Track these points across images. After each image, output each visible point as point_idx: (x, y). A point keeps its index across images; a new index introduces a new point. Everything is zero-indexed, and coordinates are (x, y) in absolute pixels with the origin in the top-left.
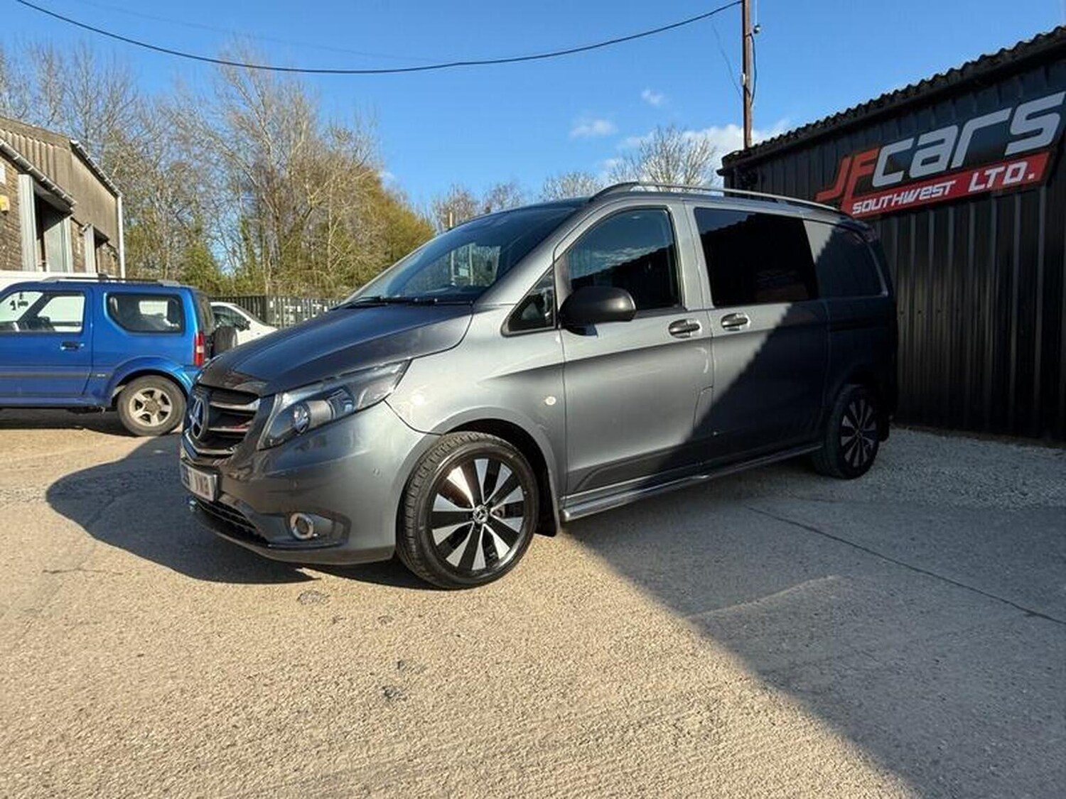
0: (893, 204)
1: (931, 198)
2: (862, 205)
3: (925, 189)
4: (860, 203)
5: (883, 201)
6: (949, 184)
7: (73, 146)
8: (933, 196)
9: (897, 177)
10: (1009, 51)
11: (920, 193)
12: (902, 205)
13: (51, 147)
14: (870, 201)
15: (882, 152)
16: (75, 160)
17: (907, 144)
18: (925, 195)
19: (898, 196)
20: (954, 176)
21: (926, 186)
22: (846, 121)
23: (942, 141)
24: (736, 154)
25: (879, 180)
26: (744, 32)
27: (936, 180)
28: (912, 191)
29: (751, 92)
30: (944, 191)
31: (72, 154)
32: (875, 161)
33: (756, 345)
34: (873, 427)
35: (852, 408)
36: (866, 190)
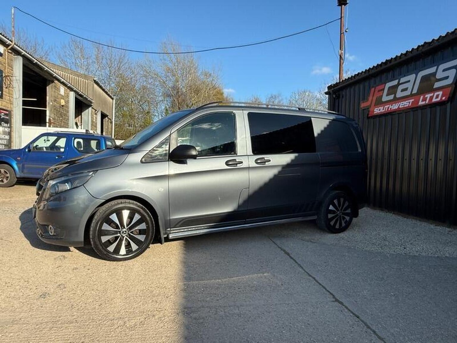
0: (389, 109)
1: (404, 107)
2: (378, 110)
3: (402, 103)
4: (377, 109)
5: (386, 108)
6: (411, 101)
7: (95, 81)
8: (405, 106)
9: (391, 97)
10: (436, 40)
11: (400, 105)
12: (393, 110)
13: (87, 81)
14: (381, 108)
15: (386, 86)
16: (95, 86)
17: (395, 82)
18: (402, 106)
19: (392, 106)
20: (413, 97)
21: (402, 102)
22: (373, 71)
23: (409, 81)
24: (333, 85)
25: (385, 98)
26: (341, 32)
27: (406, 99)
28: (397, 104)
29: (343, 58)
30: (409, 104)
31: (94, 84)
32: (383, 89)
33: (275, 171)
34: (349, 211)
35: (336, 201)
36: (379, 102)
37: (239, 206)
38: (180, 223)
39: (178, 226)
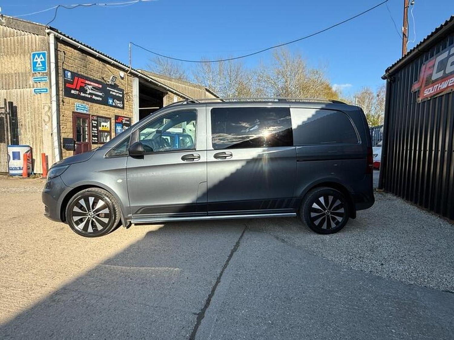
0: (438, 89)
2: (427, 91)
3: (451, 80)
4: (427, 90)
5: (435, 87)
7: (206, 89)
11: (449, 82)
12: (442, 89)
13: (200, 90)
14: (430, 88)
15: (437, 60)
16: (207, 93)
17: (445, 55)
18: (451, 83)
19: (441, 85)
21: (452, 78)
25: (435, 76)
26: (405, 6)
28: (446, 81)
32: (434, 66)
33: (238, 166)
34: (342, 210)
35: (322, 199)
36: (429, 82)
37: (198, 199)
38: (141, 211)
39: (139, 212)
